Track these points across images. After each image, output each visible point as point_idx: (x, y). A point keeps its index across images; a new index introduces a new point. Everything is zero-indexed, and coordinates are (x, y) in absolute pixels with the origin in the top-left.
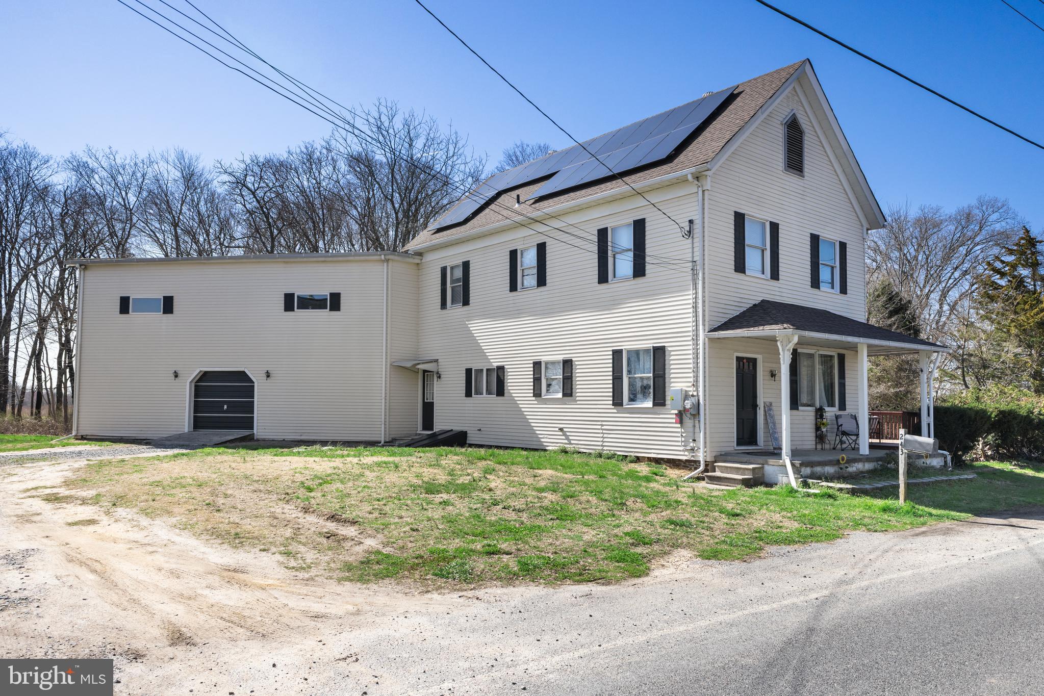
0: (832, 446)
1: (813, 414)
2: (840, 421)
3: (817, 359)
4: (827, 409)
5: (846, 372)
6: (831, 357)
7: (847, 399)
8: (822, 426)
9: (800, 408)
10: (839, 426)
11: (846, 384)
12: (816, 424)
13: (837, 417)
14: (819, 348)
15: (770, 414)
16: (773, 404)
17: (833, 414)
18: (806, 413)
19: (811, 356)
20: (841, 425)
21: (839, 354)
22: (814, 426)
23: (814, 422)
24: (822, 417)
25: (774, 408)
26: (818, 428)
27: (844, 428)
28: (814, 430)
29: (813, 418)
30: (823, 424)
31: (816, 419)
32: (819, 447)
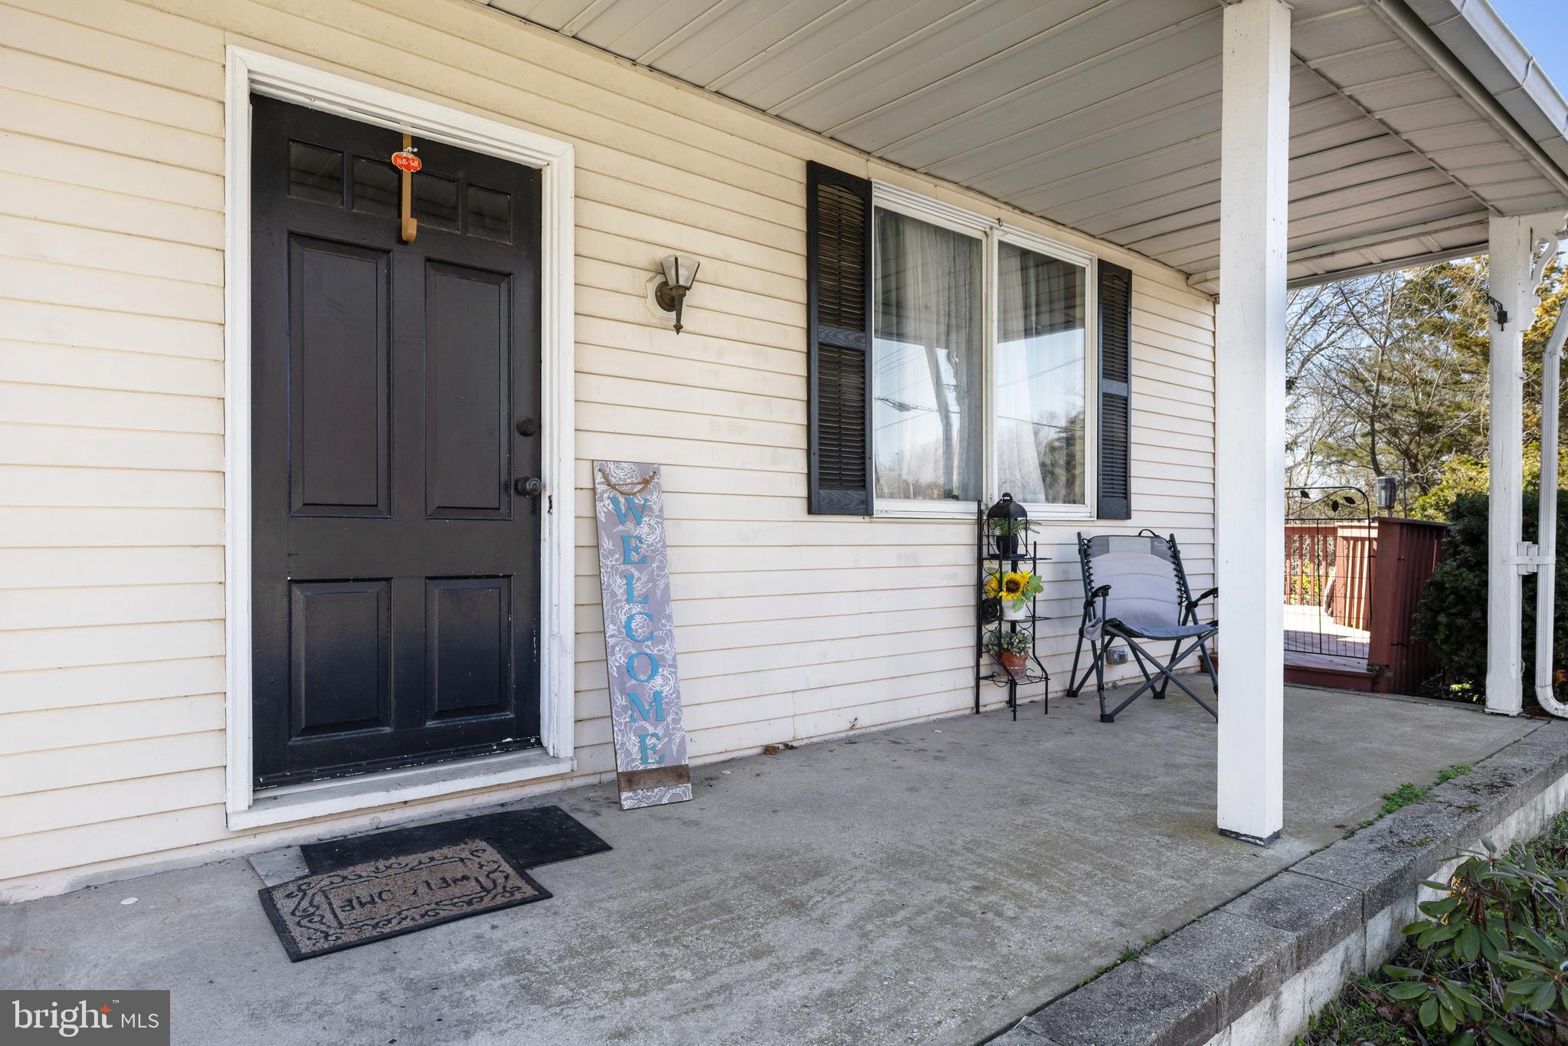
0: (1057, 686)
1: (966, 534)
2: (1103, 570)
3: (991, 262)
4: (1037, 510)
5: (1135, 351)
6: (1070, 272)
7: (1135, 468)
8: (1007, 598)
9: (878, 505)
10: (1096, 593)
11: (1135, 402)
12: (980, 585)
13: (1086, 549)
14: (1005, 213)
15: (627, 545)
16: (668, 478)
17: (1069, 535)
18: (929, 533)
19: (966, 246)
20: (1105, 590)
21: (1103, 266)
22: (969, 598)
23: (968, 576)
24: (1007, 548)
25: (672, 505)
26: (987, 609)
27: (1115, 607)
28: (970, 618)
29: (968, 556)
30: (1013, 587)
31: (980, 560)
32: (994, 696)
